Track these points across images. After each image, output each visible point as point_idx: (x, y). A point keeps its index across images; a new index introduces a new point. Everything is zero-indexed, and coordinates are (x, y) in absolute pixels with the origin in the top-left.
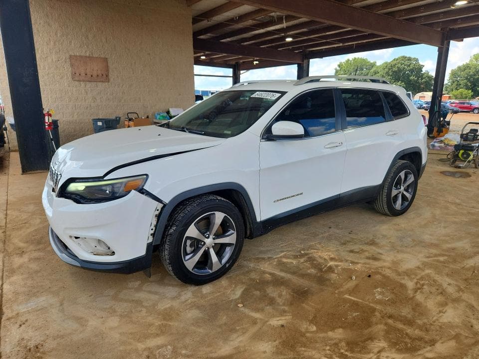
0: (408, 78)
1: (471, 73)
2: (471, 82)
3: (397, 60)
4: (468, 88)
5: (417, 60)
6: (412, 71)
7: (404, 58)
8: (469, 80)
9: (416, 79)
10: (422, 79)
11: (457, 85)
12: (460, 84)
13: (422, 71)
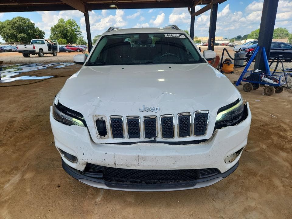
0: (27, 31)
1: (62, 30)
2: (63, 35)
3: (16, 19)
4: (63, 38)
5: (29, 20)
6: (28, 26)
7: (20, 18)
8: (62, 34)
9: (32, 32)
10: (36, 32)
11: (57, 36)
12: (58, 36)
13: (34, 27)
